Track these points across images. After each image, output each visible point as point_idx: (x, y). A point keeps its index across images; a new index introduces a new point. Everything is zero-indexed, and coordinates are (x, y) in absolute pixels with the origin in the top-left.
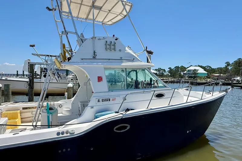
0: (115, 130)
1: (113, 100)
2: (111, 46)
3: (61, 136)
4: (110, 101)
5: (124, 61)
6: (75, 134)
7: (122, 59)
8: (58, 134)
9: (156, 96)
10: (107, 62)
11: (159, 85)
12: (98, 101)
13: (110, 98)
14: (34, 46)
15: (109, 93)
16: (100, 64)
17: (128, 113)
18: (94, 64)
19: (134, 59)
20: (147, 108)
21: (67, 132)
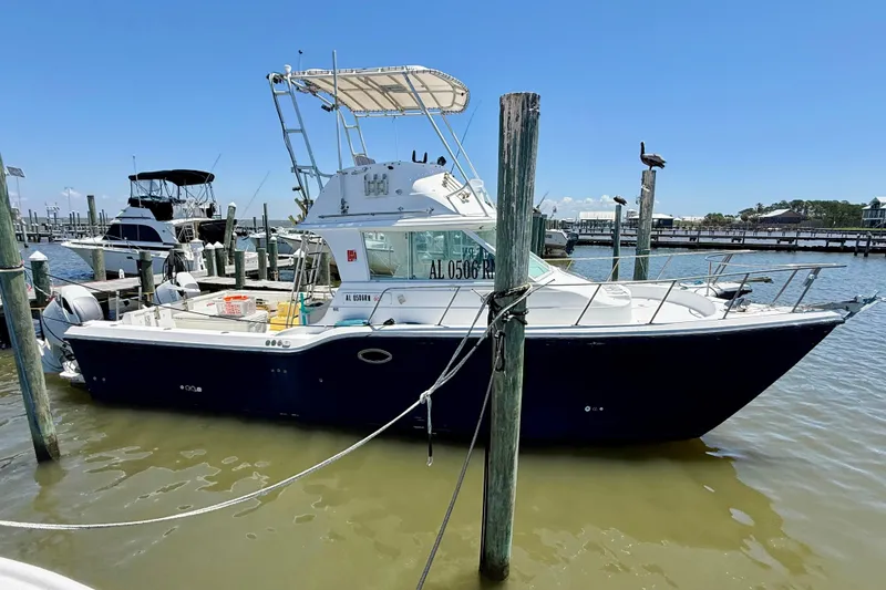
0: (360, 356)
1: (374, 299)
2: (376, 186)
3: (270, 346)
4: (369, 299)
5: (406, 215)
6: (290, 348)
7: (403, 211)
8: (268, 343)
10: (368, 220)
12: (347, 299)
13: (369, 294)
15: (370, 283)
16: (352, 225)
17: (388, 327)
18: (339, 225)
19: (433, 210)
20: (438, 324)
21: (280, 344)
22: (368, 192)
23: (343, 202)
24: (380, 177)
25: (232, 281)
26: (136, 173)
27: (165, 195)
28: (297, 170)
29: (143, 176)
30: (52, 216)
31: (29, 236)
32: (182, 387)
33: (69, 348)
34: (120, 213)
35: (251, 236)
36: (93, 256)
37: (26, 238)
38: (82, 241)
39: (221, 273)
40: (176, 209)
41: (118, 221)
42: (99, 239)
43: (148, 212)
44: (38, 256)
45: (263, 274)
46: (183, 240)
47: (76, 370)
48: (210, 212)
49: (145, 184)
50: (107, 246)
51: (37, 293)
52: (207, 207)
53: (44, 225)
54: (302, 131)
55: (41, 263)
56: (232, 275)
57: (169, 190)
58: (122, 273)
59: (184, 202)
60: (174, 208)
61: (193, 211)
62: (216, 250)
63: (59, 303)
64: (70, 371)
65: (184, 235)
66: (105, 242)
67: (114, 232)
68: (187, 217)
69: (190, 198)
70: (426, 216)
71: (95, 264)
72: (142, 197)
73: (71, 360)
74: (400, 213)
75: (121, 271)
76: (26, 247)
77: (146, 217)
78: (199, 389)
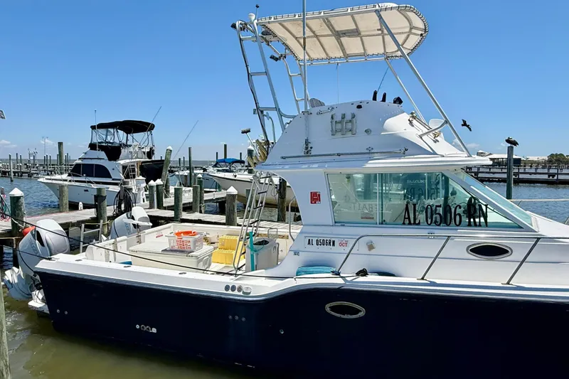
0: (328, 310)
1: (341, 245)
2: (343, 124)
3: (230, 292)
4: (334, 244)
5: (376, 156)
6: (250, 295)
7: (373, 151)
8: (227, 288)
9: (471, 250)
10: (335, 161)
11: (489, 220)
12: (309, 243)
13: (334, 239)
14: (249, 131)
15: (334, 227)
16: (316, 165)
17: (361, 279)
18: (304, 166)
19: (406, 150)
20: (423, 279)
21: (240, 289)
22: (334, 132)
23: (307, 142)
24: (348, 117)
25: (171, 214)
26: (96, 124)
27: (117, 141)
28: (259, 111)
29: (101, 126)
30: (32, 158)
31: (14, 172)
32: (138, 327)
33: (38, 277)
34: (82, 155)
35: (177, 173)
36: (60, 190)
37: (12, 174)
38: (53, 177)
39: (160, 206)
40: (124, 152)
41: (80, 162)
42: (65, 176)
43: (103, 154)
44: (17, 192)
45: (196, 208)
46: (127, 177)
47: (43, 300)
48: (150, 154)
49: (102, 131)
50: (70, 181)
51: (13, 224)
52: (147, 150)
53: (25, 164)
54: (266, 73)
55: (18, 198)
56: (169, 208)
57: (120, 137)
58: (81, 205)
59: (130, 146)
60: (123, 150)
61: (137, 153)
62: (157, 186)
63: (33, 236)
64: (37, 301)
65: (128, 172)
66: (69, 178)
67: (77, 170)
68: (132, 159)
69: (135, 143)
70: (400, 157)
71: (61, 196)
72: (99, 143)
73: (39, 289)
74: (370, 153)
75: (81, 203)
76: (12, 181)
77: (101, 158)
78: (154, 330)
